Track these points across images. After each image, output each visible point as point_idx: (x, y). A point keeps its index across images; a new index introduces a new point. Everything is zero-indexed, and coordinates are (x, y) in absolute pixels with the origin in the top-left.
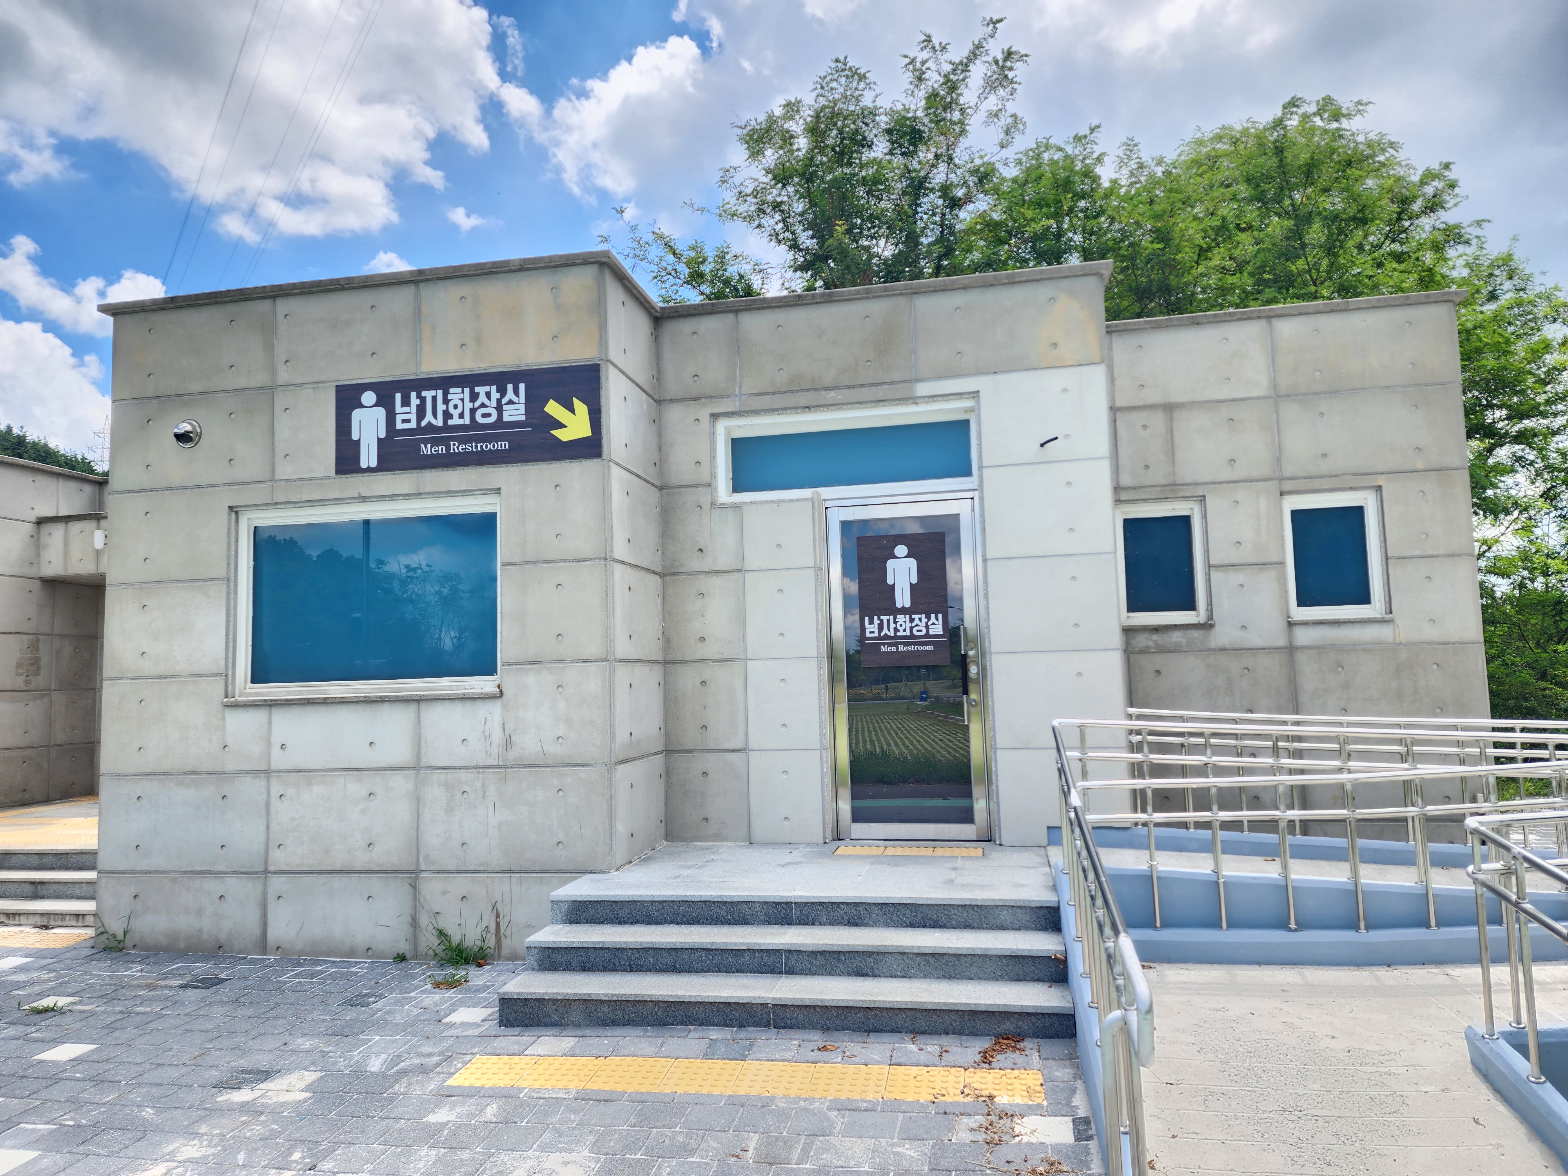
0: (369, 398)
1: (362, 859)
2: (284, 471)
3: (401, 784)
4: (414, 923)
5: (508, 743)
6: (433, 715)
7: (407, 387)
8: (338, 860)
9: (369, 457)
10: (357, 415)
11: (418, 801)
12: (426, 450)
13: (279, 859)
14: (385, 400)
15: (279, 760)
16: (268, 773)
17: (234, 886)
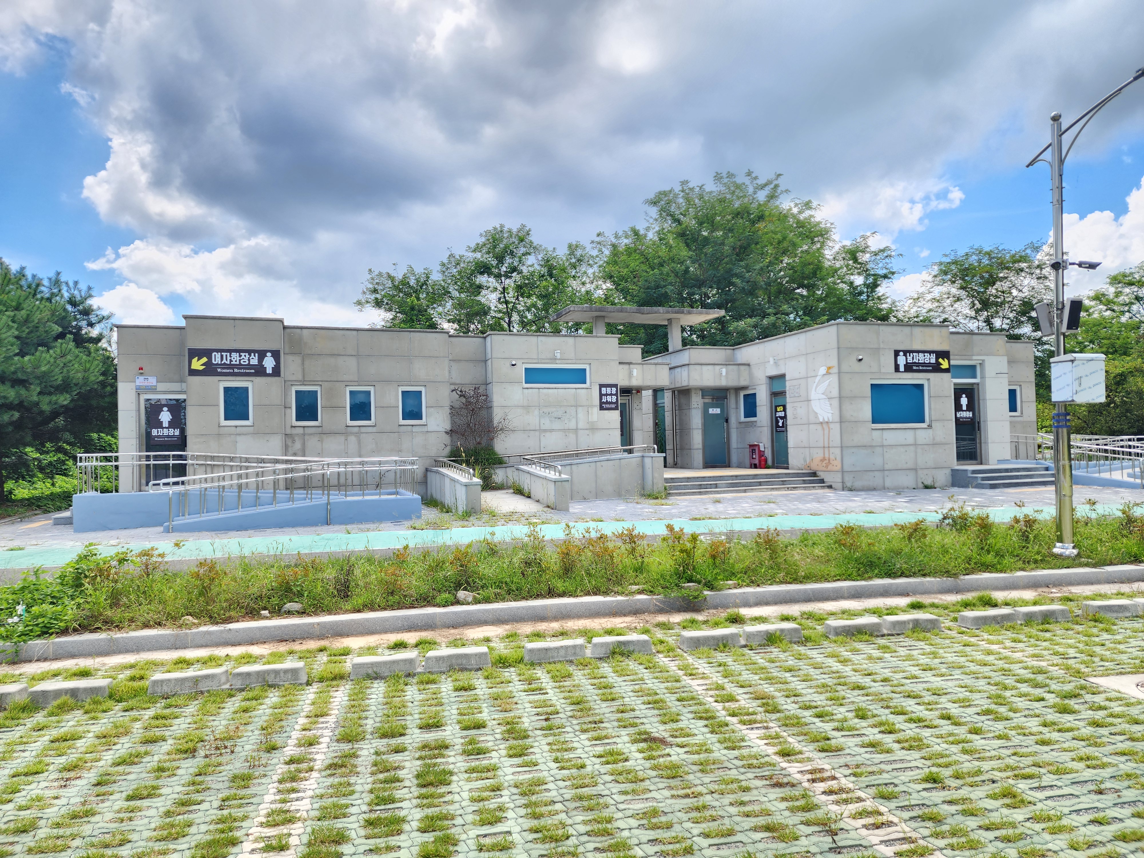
0: (901, 353)
1: (905, 466)
2: (883, 370)
3: (912, 448)
4: (917, 481)
5: (934, 439)
6: (919, 432)
7: (911, 352)
8: (900, 467)
9: (902, 369)
10: (899, 357)
11: (916, 453)
12: (915, 368)
13: (887, 467)
14: (905, 355)
15: (885, 443)
16: (883, 446)
17: (877, 474)
